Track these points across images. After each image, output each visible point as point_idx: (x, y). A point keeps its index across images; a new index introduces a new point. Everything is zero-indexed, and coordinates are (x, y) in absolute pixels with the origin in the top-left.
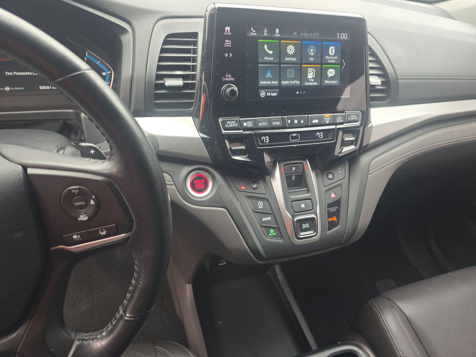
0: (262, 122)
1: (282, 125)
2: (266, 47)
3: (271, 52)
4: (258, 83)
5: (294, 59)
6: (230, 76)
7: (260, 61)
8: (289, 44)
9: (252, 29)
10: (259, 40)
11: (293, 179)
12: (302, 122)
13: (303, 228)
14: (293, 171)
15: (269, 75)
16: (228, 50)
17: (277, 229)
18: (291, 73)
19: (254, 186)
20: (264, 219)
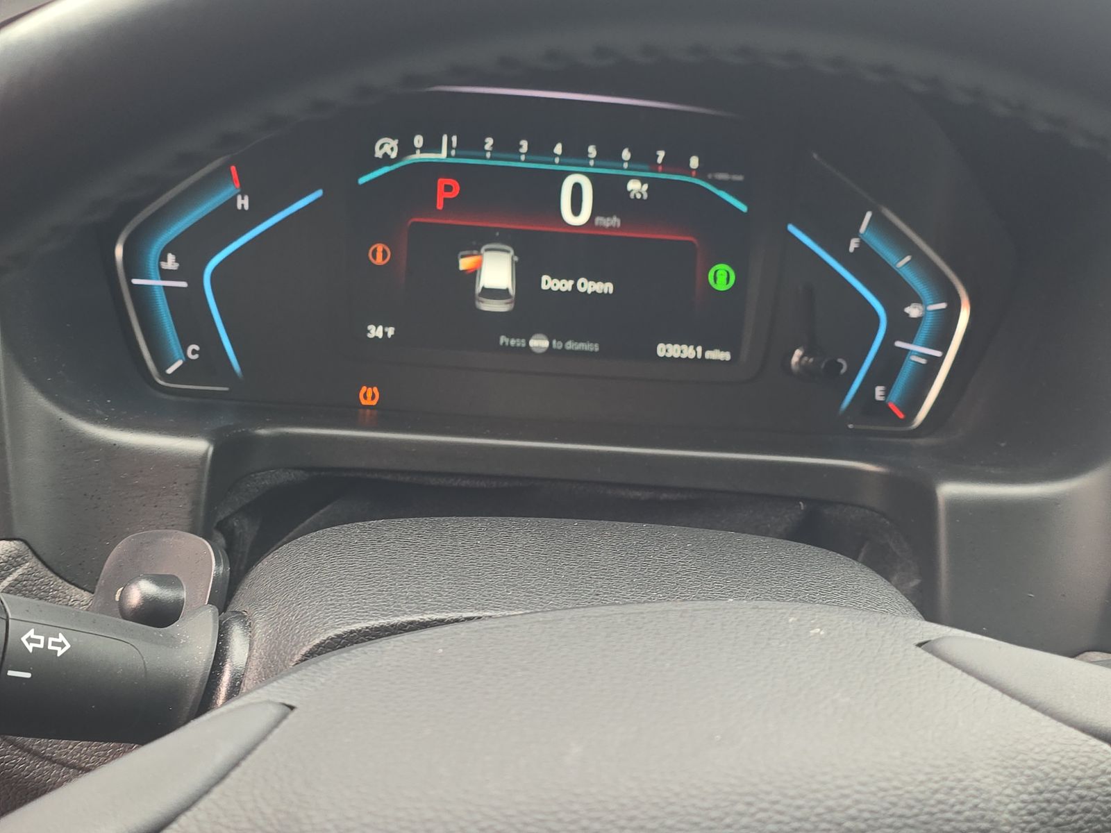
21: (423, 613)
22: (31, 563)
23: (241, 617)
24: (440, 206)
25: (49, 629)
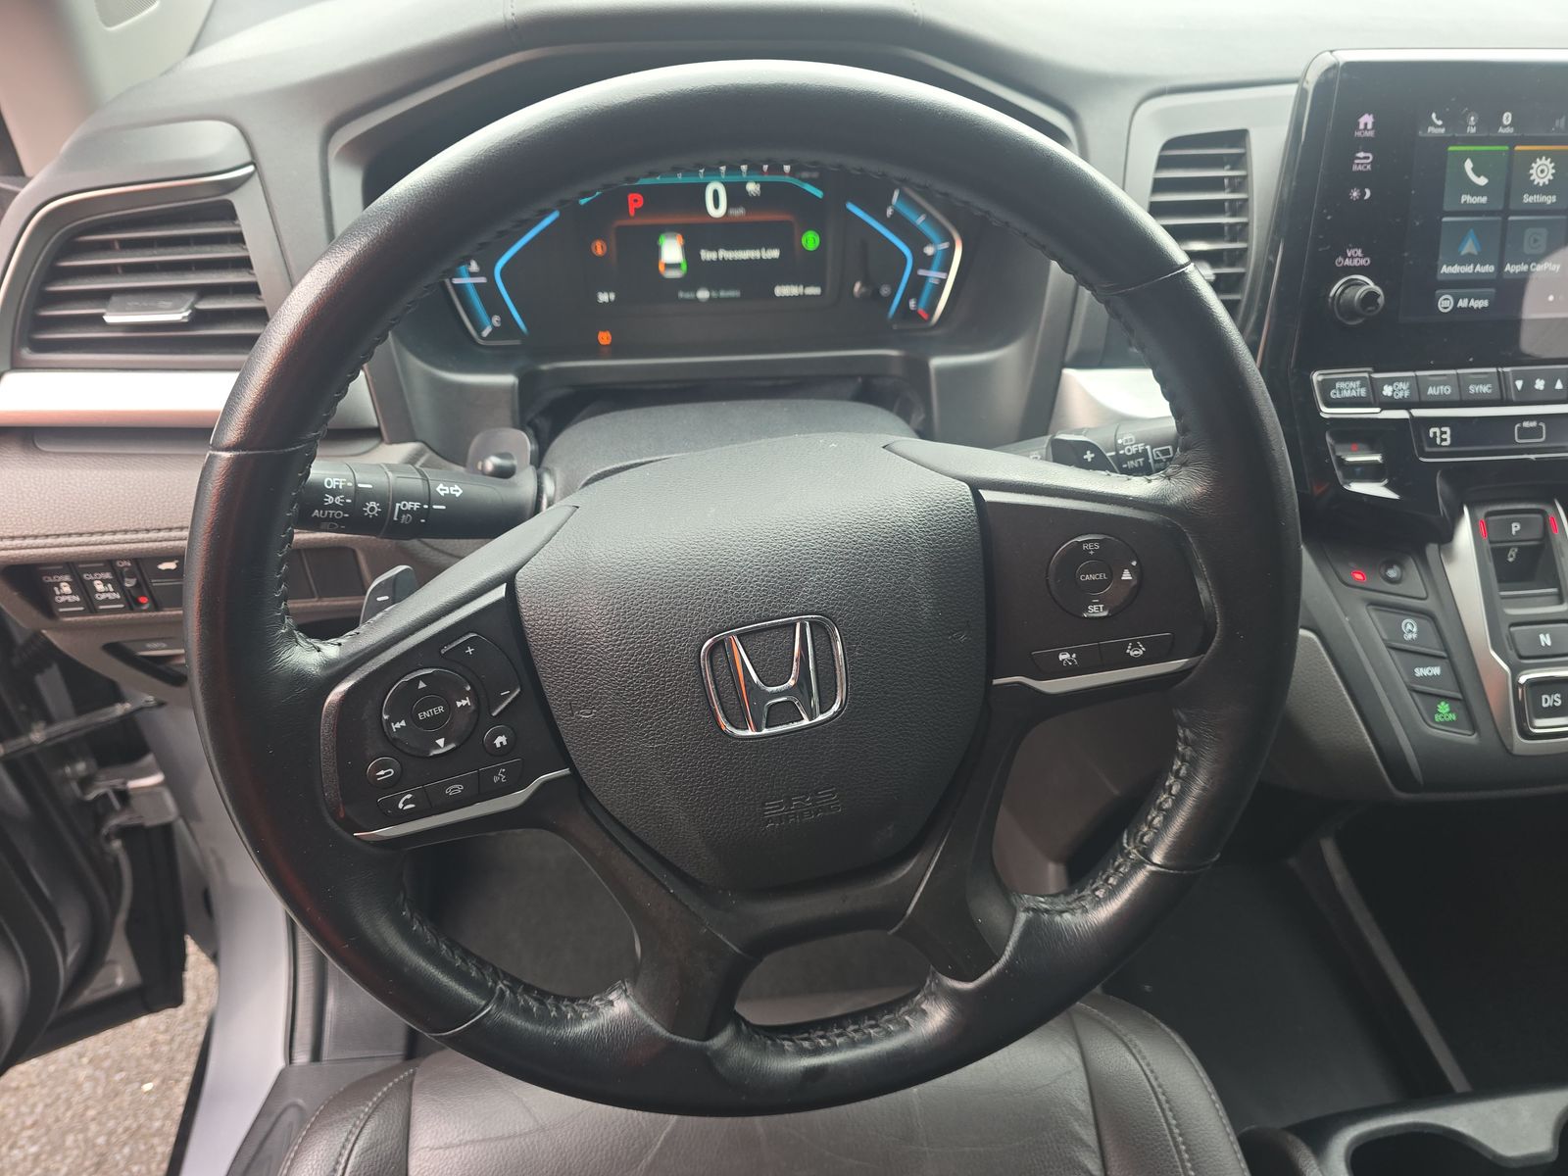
0: (1436, 384)
1: (1497, 396)
2: (1468, 165)
3: (1482, 181)
4: (1436, 269)
5: (1550, 200)
6: (1359, 252)
7: (1446, 208)
8: (1540, 154)
9: (1434, 116)
10: (1451, 148)
11: (1511, 560)
12: (1559, 385)
13: (1544, 705)
14: (1514, 533)
15: (1469, 247)
16: (1361, 179)
17: (1459, 704)
18: (1536, 241)
19: (1392, 573)
20: (1420, 672)
21: (642, 458)
22: (429, 454)
23: (548, 470)
24: (632, 214)
25: (450, 484)
